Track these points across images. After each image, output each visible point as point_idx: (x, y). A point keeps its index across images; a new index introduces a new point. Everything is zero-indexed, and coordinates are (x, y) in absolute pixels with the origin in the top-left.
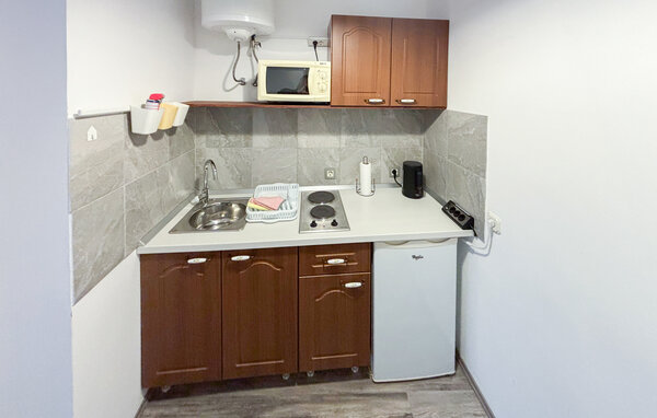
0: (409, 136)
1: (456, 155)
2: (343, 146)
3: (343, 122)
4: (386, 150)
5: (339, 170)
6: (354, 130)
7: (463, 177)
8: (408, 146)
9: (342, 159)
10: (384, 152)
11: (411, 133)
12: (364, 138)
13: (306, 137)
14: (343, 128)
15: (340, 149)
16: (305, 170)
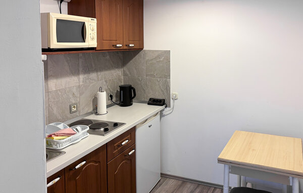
0: (116, 70)
1: (152, 73)
2: (81, 83)
3: (80, 64)
4: (106, 81)
5: (79, 104)
6: (88, 70)
7: (157, 83)
8: (116, 76)
9: (81, 94)
10: (105, 83)
11: (117, 68)
12: (93, 75)
13: (55, 81)
14: (81, 69)
15: (79, 87)
16: (55, 111)
